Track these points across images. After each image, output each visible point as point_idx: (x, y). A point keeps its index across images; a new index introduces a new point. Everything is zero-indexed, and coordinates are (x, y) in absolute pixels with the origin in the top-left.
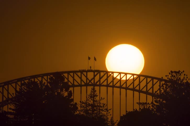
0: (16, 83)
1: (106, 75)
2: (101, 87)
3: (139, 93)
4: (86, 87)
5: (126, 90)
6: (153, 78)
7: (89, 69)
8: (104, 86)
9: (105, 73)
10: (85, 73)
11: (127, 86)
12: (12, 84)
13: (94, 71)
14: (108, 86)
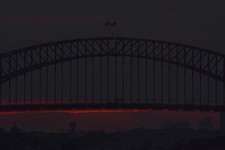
1: (130, 42)
4: (107, 57)
8: (127, 55)
9: (129, 40)
14: (131, 55)
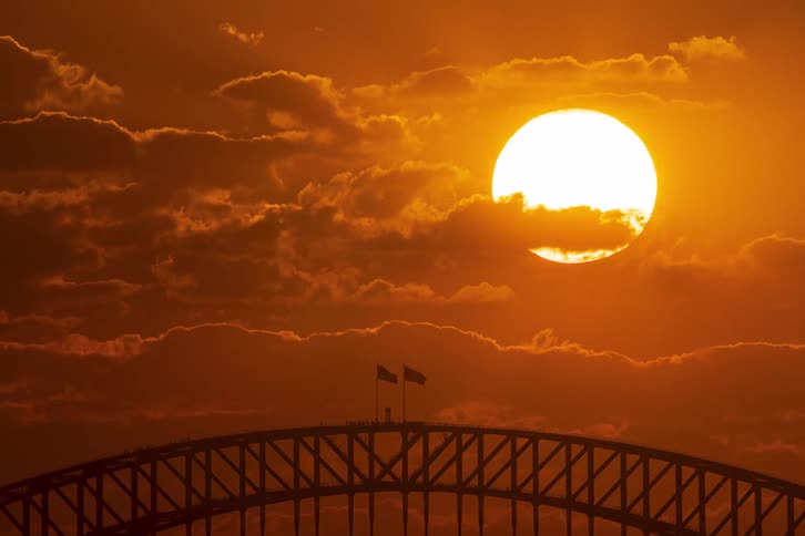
0: (82, 482)
1: (455, 441)
2: (432, 495)
3: (589, 516)
4: (367, 495)
5: (536, 506)
6: (646, 454)
7: (382, 418)
8: (442, 488)
9: (449, 434)
10: (364, 436)
11: (541, 489)
12: (62, 489)
13: (404, 428)
14: (460, 488)
